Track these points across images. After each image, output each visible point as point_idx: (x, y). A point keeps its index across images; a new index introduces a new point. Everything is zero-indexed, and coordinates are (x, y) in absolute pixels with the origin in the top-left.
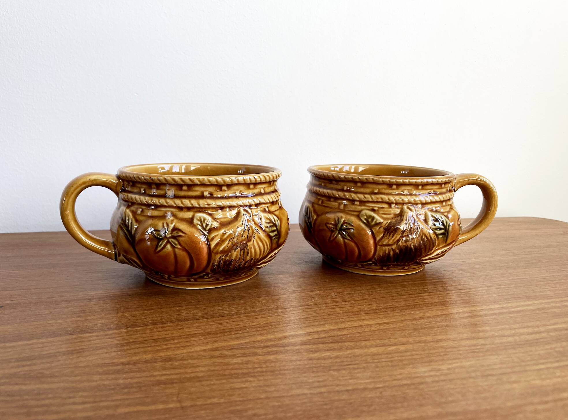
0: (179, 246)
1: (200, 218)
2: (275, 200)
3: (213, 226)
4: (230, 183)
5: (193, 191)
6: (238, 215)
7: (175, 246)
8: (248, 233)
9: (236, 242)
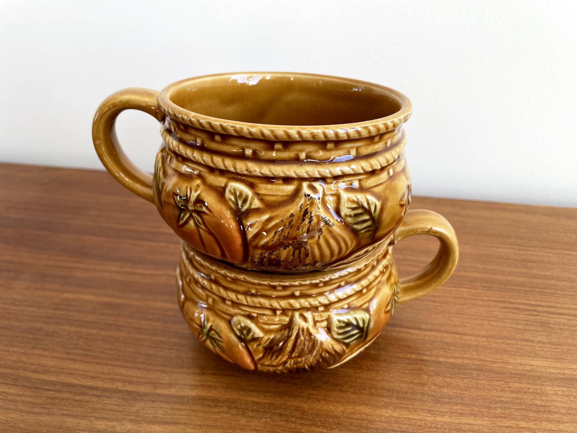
0: (203, 227)
1: (235, 190)
2: (379, 168)
4: (287, 140)
5: (228, 145)
6: (297, 192)
7: (199, 225)
8: (310, 226)
9: (287, 237)
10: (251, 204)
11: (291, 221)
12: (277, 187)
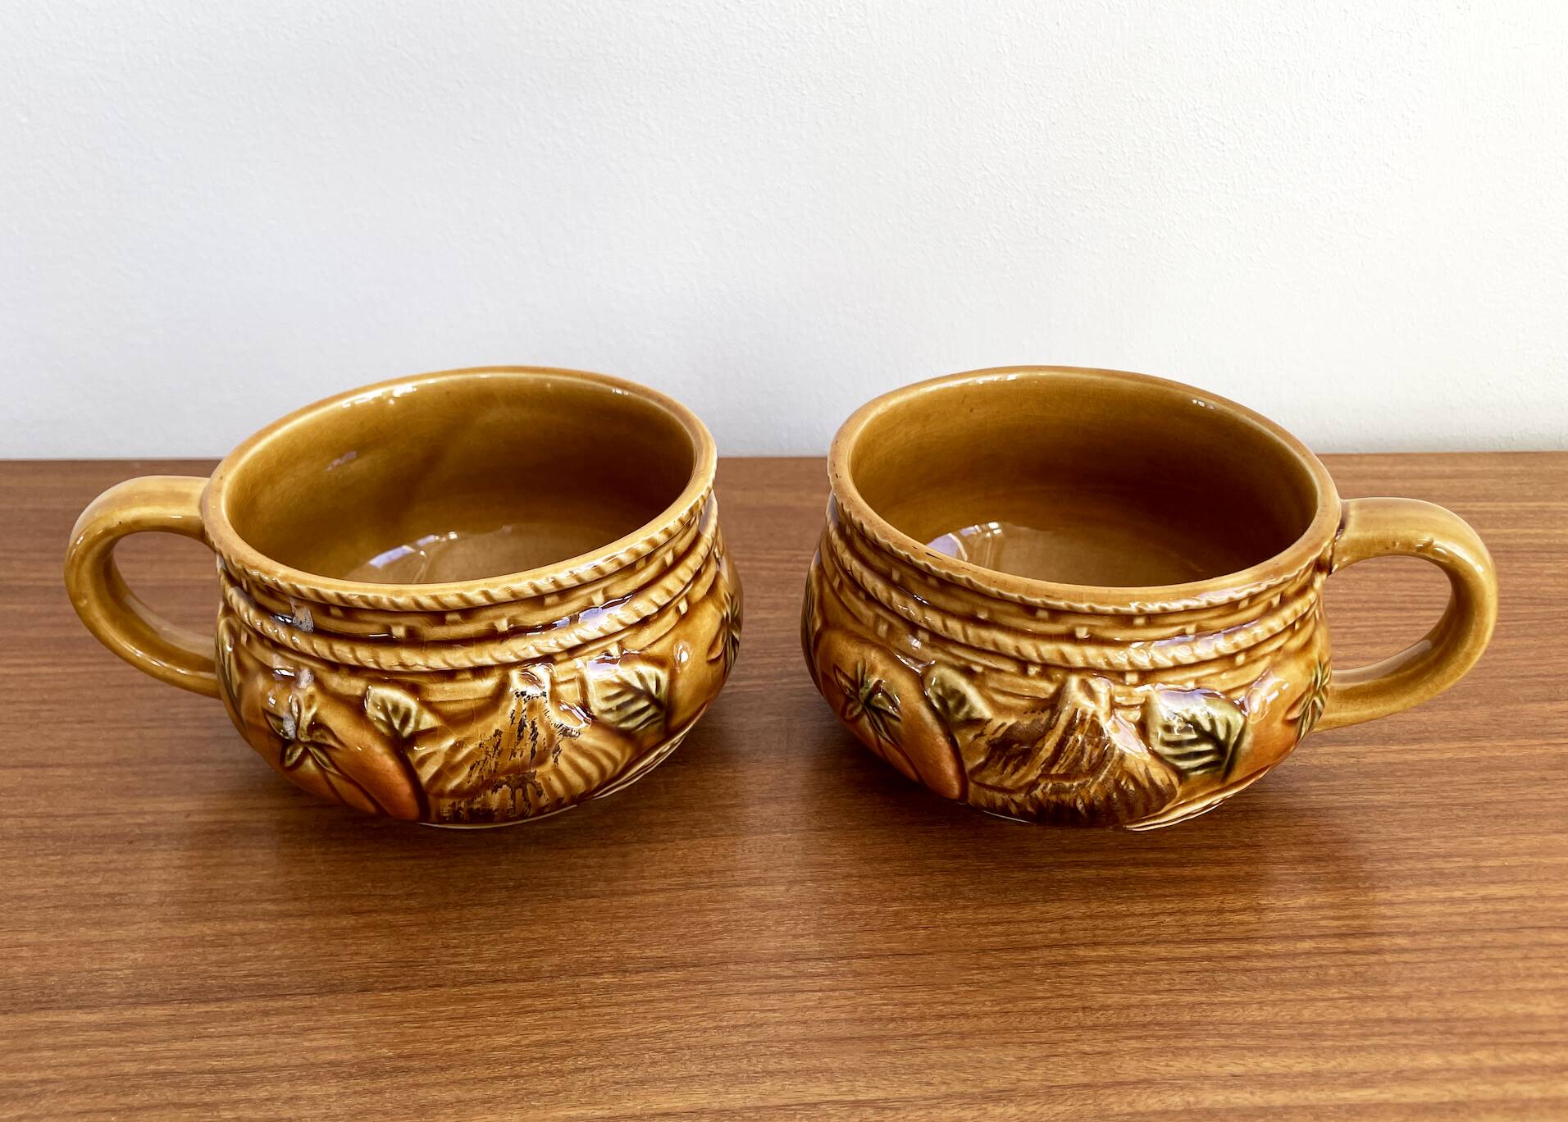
0: (332, 770)
1: (383, 701)
2: (655, 610)
3: (422, 727)
5: (361, 623)
6: (501, 691)
7: (326, 768)
8: (534, 745)
9: (495, 771)
10: (418, 723)
11: (498, 743)
12: (463, 685)
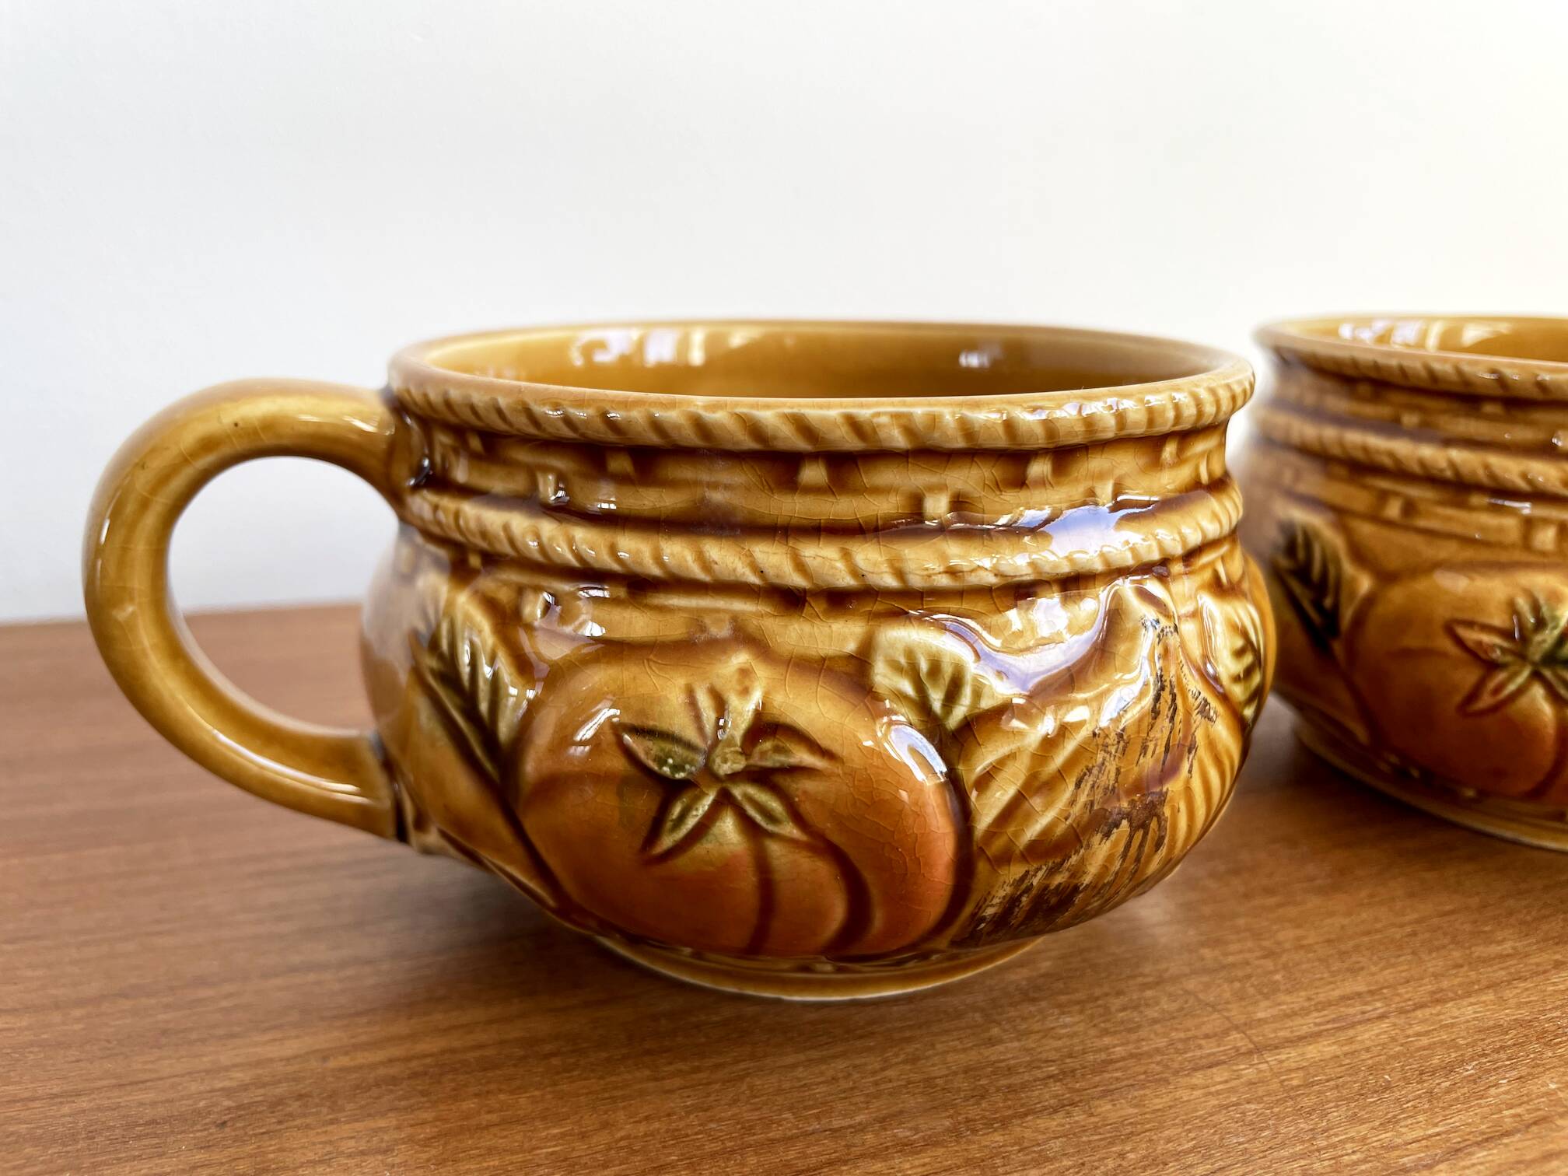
0: (790, 830)
1: (910, 654)
3: (986, 704)
4: (1077, 438)
5: (861, 490)
7: (770, 827)
8: (1170, 732)
9: (1114, 788)
10: (977, 694)
